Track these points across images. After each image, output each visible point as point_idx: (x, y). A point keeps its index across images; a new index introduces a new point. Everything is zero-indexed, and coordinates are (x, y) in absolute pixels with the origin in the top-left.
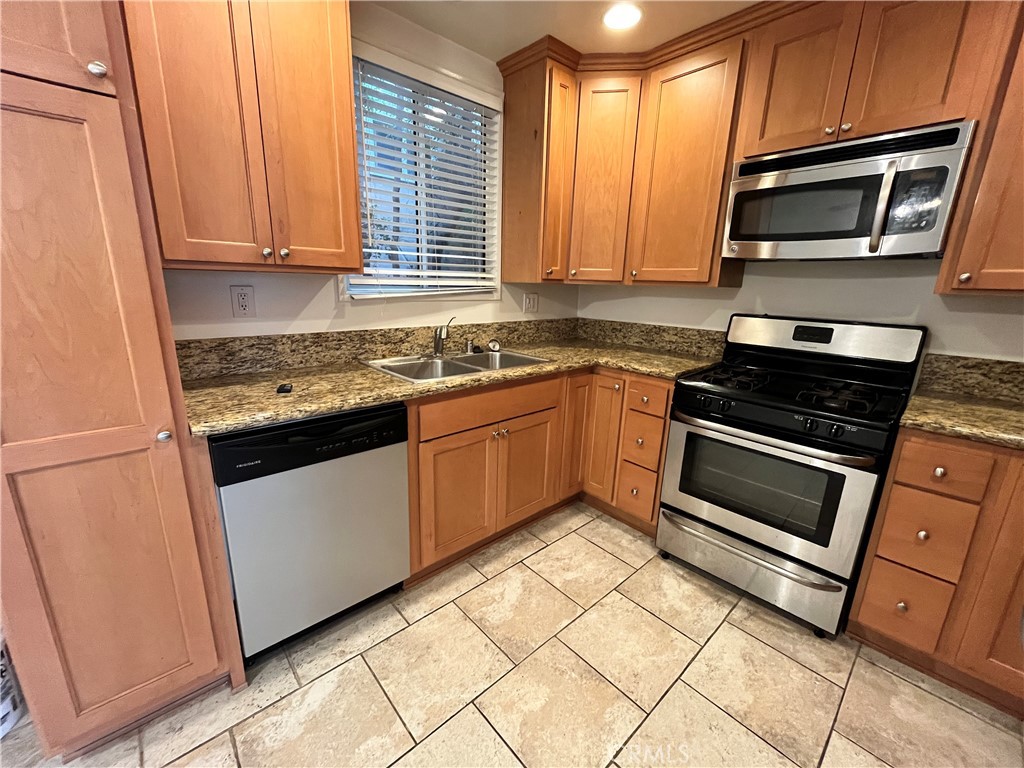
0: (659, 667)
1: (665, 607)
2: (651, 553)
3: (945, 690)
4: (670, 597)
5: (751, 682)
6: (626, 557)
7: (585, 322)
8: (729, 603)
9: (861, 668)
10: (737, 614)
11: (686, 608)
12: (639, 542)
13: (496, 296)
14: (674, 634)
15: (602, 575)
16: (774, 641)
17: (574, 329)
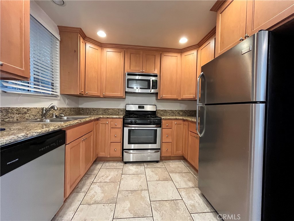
0: (142, 182)
1: (134, 172)
2: (122, 164)
3: (173, 161)
4: (133, 170)
5: (156, 174)
6: (118, 167)
7: (83, 109)
8: (143, 165)
9: (165, 164)
10: (146, 166)
11: (137, 170)
12: (118, 163)
13: (59, 98)
14: (140, 175)
15: (116, 173)
16: (153, 167)
17: (79, 111)
